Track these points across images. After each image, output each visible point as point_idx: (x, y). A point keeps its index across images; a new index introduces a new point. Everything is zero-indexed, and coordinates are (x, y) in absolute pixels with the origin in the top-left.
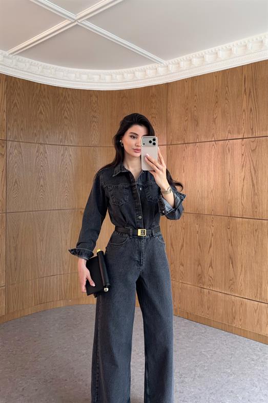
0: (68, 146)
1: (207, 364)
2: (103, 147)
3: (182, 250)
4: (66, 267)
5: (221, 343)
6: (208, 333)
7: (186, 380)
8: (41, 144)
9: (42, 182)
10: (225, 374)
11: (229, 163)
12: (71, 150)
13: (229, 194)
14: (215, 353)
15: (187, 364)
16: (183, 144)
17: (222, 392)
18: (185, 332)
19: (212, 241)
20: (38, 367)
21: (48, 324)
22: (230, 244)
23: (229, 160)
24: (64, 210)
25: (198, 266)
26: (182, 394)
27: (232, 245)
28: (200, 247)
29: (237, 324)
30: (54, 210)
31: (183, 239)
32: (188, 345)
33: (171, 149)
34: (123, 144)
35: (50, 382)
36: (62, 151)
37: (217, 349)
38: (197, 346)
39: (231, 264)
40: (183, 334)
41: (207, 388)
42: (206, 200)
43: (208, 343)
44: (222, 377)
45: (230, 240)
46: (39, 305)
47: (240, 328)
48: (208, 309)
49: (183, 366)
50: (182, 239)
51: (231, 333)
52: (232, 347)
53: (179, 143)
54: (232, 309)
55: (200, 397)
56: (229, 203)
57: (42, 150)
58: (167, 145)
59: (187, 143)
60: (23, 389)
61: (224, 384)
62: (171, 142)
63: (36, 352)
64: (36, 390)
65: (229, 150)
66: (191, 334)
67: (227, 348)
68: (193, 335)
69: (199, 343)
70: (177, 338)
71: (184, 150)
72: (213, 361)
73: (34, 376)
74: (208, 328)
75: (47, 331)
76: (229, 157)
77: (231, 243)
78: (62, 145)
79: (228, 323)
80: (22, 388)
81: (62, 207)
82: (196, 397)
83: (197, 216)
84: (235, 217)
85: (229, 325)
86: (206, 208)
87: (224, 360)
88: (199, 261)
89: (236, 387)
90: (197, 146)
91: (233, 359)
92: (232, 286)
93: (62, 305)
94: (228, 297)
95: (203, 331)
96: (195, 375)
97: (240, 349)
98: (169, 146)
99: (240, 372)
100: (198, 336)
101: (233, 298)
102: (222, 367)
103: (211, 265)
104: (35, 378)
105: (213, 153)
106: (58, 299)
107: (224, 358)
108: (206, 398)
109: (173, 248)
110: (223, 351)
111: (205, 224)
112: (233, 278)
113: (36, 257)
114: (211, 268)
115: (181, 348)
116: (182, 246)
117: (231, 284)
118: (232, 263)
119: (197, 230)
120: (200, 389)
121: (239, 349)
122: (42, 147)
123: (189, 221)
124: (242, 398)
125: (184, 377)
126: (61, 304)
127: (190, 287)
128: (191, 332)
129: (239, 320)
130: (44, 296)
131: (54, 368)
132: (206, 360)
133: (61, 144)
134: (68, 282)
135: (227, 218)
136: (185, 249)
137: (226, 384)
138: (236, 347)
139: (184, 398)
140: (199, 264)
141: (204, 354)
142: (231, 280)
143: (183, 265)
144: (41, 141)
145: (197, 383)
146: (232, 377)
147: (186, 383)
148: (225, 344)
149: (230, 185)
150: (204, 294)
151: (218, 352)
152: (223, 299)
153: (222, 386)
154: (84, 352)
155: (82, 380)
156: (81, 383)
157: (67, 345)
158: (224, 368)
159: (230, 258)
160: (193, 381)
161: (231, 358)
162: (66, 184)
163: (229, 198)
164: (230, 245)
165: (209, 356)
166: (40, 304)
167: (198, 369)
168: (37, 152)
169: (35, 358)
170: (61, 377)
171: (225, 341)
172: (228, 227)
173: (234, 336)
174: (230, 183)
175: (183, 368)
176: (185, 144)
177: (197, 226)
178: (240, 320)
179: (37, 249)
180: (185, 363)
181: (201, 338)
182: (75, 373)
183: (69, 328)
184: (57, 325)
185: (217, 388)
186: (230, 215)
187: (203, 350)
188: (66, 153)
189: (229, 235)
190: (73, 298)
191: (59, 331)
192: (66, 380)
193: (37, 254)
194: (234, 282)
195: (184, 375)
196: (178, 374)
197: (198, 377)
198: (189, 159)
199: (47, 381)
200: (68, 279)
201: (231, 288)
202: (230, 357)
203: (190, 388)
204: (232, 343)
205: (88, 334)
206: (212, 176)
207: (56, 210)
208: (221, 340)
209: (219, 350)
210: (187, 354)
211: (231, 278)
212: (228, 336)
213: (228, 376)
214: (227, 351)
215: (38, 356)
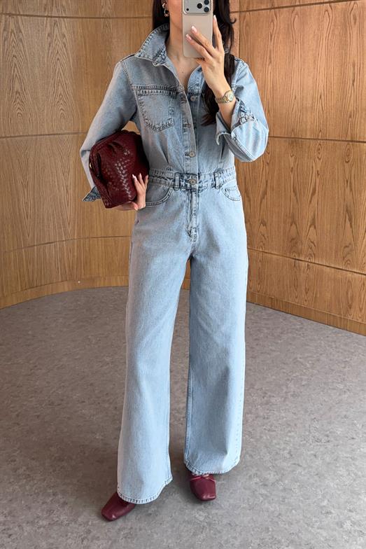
0: (59, 17)
1: (306, 377)
2: (123, 18)
3: (264, 201)
4: (69, 229)
5: (329, 346)
6: (306, 330)
7: (273, 400)
8: (10, 15)
9: (17, 86)
10: (335, 391)
11: (354, 44)
12: (65, 26)
13: (352, 101)
14: (318, 360)
15: (274, 377)
16: (270, 9)
17: (331, 417)
18: (268, 328)
19: (317, 184)
20: (37, 383)
21: (47, 318)
22: (349, 188)
23: (354, 39)
24: (57, 134)
25: (291, 225)
26: (267, 421)
27: (351, 190)
28: (296, 195)
29: (355, 315)
30: (41, 135)
31: (267, 182)
32: (273, 348)
33: (247, 18)
34: (167, 12)
35: (59, 405)
36: (49, 28)
37: (321, 354)
38: (289, 350)
39: (347, 220)
40: (266, 331)
41: (306, 411)
42: (309, 113)
43: (308, 345)
44: (330, 396)
45: (348, 182)
46: (29, 290)
47: (360, 321)
48: (307, 293)
49: (267, 380)
50: (264, 181)
51: (344, 329)
52: (345, 351)
53: (263, 8)
54: (347, 294)
55: (296, 425)
56: (350, 117)
57: (12, 26)
58: (240, 12)
59: (279, 8)
60: (18, 416)
61: (334, 406)
62: (248, 7)
63: (31, 362)
64: (38, 416)
65: (355, 19)
66: (279, 330)
67: (338, 352)
68: (282, 333)
69: (291, 344)
70: (256, 337)
71: (273, 21)
72: (315, 372)
73: (32, 397)
74: (307, 323)
75: (46, 329)
76: (355, 31)
77: (351, 186)
78: (47, 17)
79: (340, 314)
80: (16, 413)
81: (55, 129)
82: (289, 425)
83: (292, 142)
84: (359, 142)
85: (341, 318)
86: (308, 127)
87: (333, 370)
88: (293, 217)
89: (352, 410)
90: (297, 14)
91: (347, 369)
92: (349, 257)
93: (66, 289)
94: (340, 275)
95: (298, 327)
96: (286, 393)
97: (360, 354)
98: (243, 14)
99: (358, 389)
100: (290, 335)
101: (349, 275)
102: (330, 381)
103: (313, 224)
104: (33, 398)
105: (326, 25)
106: (60, 280)
107: (332, 368)
108: (305, 426)
109: (248, 197)
110: (332, 357)
111: (306, 155)
112: (350, 244)
113: (18, 214)
114: (312, 228)
115: (262, 353)
116: (265, 193)
117: (346, 252)
118: (350, 220)
119: (292, 166)
120: (295, 414)
121: (357, 353)
122: (12, 21)
123: (277, 150)
124: (363, 426)
125: (270, 396)
126: (65, 287)
127: (277, 260)
128: (278, 327)
129: (357, 309)
130: (36, 275)
131: (63, 384)
132: (304, 371)
133: (46, 15)
134: (73, 252)
135: (346, 143)
136: (269, 198)
137: (336, 406)
138: (353, 351)
139: (271, 426)
140: (293, 222)
141: (300, 362)
142: (346, 247)
143: (265, 224)
144: (10, 9)
145: (290, 405)
146: (346, 396)
147: (273, 404)
148: (334, 346)
149: (353, 85)
150: (300, 270)
151: (323, 358)
152: (333, 277)
153: (331, 408)
154: (108, 359)
155: (109, 400)
156: (106, 405)
157: (81, 350)
158: (333, 382)
159: (347, 210)
160: (284, 401)
161: (345, 367)
162: (60, 89)
163: (351, 108)
164: (348, 190)
165: (308, 365)
166: (31, 288)
167: (291, 385)
168: (4, 30)
169: (31, 370)
170: (75, 397)
171: (335, 342)
172: (346, 159)
173: (349, 334)
174: (354, 81)
175: (267, 382)
176: (274, 8)
177: (292, 160)
178: (361, 310)
179: (19, 200)
180: (270, 375)
181: (294, 338)
182: (96, 392)
183: (81, 324)
184: (61, 320)
185: (321, 412)
186: (352, 138)
187: (299, 356)
188: (56, 31)
189: (347, 173)
190: (83, 277)
191: (65, 330)
192: (84, 402)
193: (19, 210)
194: (351, 250)
195: (269, 394)
196: (260, 392)
197: (292, 396)
198: (281, 37)
199: (53, 403)
200: (74, 249)
201: (346, 259)
202: (343, 366)
203: (280, 412)
204: (346, 345)
205: (113, 332)
206: (322, 69)
207: (46, 135)
208: (328, 341)
209: (324, 355)
210: (273, 361)
211: (347, 245)
212: (340, 335)
213: (340, 395)
214: (338, 356)
215: (36, 366)
